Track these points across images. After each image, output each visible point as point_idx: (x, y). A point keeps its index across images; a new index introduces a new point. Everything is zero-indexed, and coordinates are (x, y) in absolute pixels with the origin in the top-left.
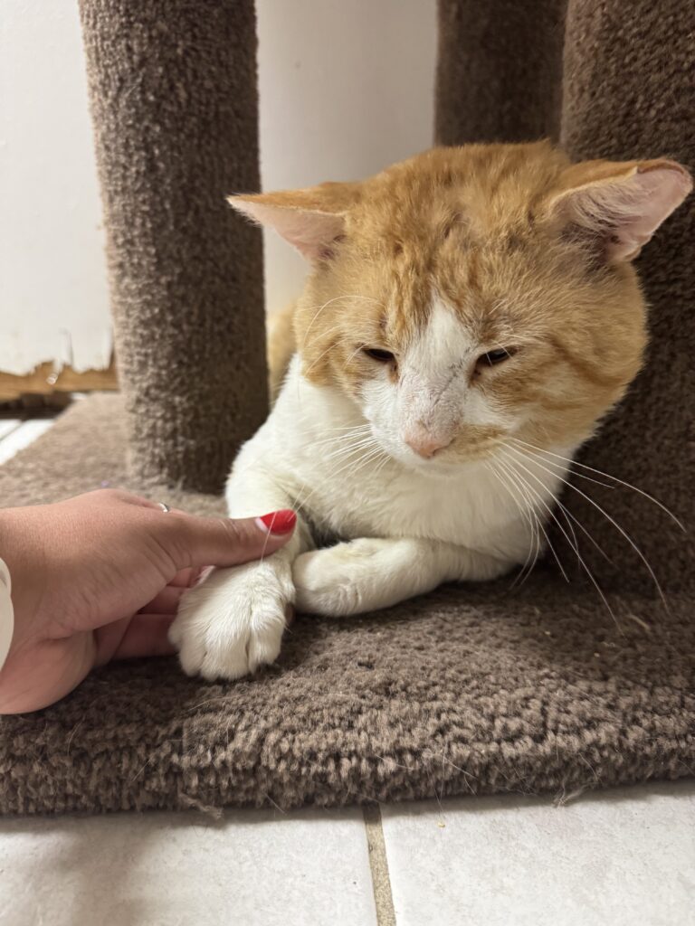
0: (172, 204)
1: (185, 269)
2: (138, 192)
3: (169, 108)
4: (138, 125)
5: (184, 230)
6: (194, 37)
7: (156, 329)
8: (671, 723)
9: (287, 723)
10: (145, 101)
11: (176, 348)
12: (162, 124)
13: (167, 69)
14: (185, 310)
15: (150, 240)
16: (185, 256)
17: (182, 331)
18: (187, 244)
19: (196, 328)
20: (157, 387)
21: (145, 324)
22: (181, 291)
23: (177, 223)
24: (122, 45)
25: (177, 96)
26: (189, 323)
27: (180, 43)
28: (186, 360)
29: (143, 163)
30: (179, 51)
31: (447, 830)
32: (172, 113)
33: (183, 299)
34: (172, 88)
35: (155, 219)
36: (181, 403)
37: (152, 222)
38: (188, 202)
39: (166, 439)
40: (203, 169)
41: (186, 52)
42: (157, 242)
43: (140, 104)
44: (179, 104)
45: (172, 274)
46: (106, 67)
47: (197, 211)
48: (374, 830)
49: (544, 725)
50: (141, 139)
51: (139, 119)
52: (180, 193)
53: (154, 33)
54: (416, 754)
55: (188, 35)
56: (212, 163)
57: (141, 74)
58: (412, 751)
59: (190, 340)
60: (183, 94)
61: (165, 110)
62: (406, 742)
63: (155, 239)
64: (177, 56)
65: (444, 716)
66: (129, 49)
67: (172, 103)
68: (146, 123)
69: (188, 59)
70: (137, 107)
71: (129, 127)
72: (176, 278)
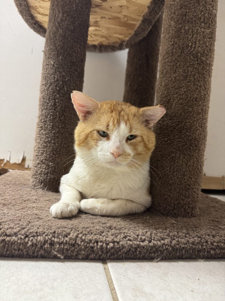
0: (59, 113)
1: (59, 129)
2: (50, 109)
3: (62, 91)
4: (53, 94)
5: (61, 120)
6: (70, 77)
7: (48, 144)
8: (183, 240)
9: (84, 232)
10: (56, 89)
11: (53, 149)
12: (59, 95)
13: (63, 82)
14: (57, 140)
15: (51, 121)
16: (60, 127)
17: (55, 145)
18: (61, 124)
19: (59, 145)
20: (45, 160)
21: (45, 142)
22: (57, 135)
23: (59, 118)
24: (53, 76)
25: (64, 89)
26: (58, 143)
27: (67, 78)
28: (55, 153)
29: (53, 103)
30: (67, 79)
31: (125, 265)
32: (62, 93)
33: (58, 137)
34: (63, 87)
35: (53, 116)
36: (51, 165)
37: (53, 117)
38: (63, 114)
39: (45, 175)
40: (68, 107)
41: (68, 80)
42: (53, 122)
43: (55, 89)
44: (64, 92)
45: (56, 131)
46: (47, 80)
47: (65, 116)
48: (105, 266)
49: (151, 238)
50: (53, 97)
51: (54, 93)
52: (61, 111)
53: (61, 75)
54: (118, 243)
55: (69, 76)
56: (70, 106)
57: (56, 83)
58: (117, 242)
59: (57, 148)
60: (66, 89)
61: (61, 92)
62: (115, 239)
63: (52, 121)
64: (66, 80)
65: (125, 234)
66: (54, 77)
67: (63, 90)
68: (55, 94)
69: (68, 82)
70: (54, 90)
71: (51, 94)
72: (56, 132)
